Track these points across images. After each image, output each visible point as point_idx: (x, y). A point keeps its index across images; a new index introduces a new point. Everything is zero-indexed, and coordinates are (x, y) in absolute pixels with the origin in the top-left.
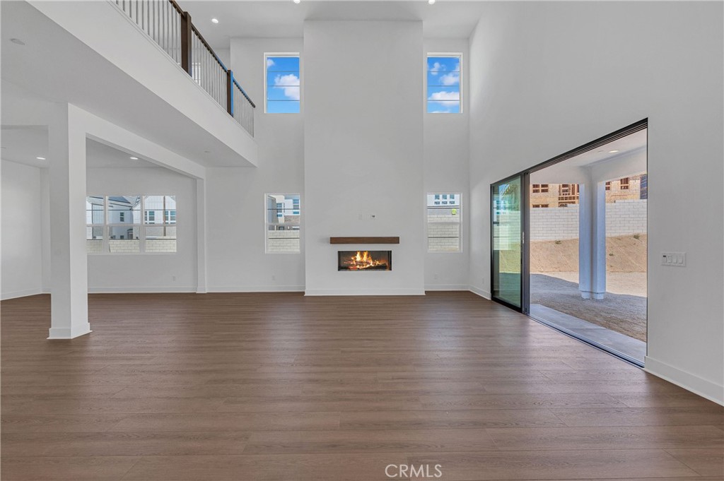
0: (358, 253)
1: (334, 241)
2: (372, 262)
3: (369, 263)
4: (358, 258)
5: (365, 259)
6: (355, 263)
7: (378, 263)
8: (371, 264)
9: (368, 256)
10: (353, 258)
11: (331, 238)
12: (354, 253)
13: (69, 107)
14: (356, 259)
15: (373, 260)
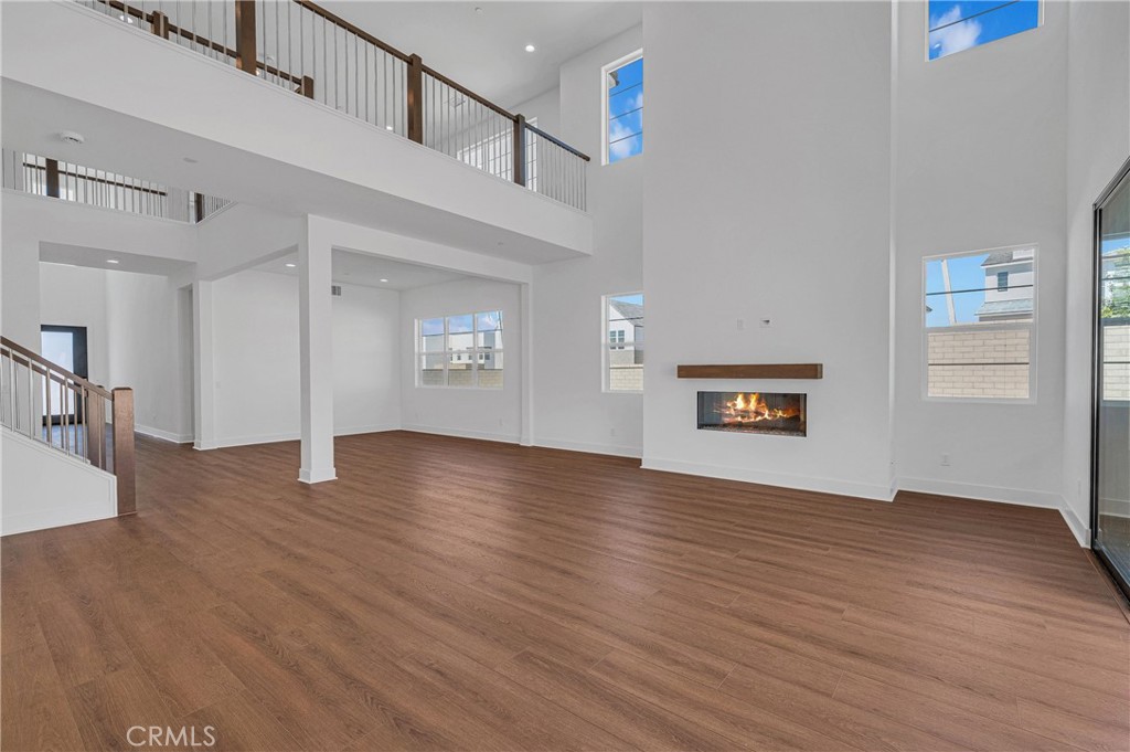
0: (740, 397)
1: (686, 372)
2: (767, 413)
3: (762, 415)
4: (740, 404)
5: (753, 405)
6: (733, 412)
7: (780, 414)
8: (766, 416)
9: (759, 401)
10: (729, 405)
11: (679, 367)
12: (733, 396)
13: (310, 220)
14: (735, 405)
15: (771, 408)
